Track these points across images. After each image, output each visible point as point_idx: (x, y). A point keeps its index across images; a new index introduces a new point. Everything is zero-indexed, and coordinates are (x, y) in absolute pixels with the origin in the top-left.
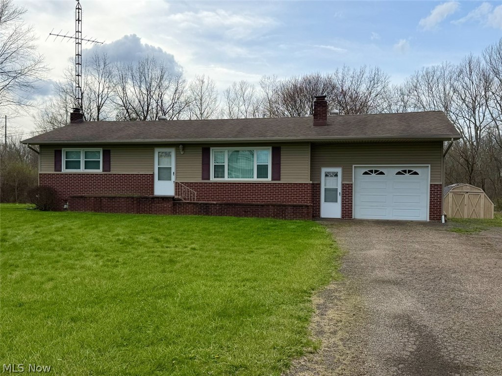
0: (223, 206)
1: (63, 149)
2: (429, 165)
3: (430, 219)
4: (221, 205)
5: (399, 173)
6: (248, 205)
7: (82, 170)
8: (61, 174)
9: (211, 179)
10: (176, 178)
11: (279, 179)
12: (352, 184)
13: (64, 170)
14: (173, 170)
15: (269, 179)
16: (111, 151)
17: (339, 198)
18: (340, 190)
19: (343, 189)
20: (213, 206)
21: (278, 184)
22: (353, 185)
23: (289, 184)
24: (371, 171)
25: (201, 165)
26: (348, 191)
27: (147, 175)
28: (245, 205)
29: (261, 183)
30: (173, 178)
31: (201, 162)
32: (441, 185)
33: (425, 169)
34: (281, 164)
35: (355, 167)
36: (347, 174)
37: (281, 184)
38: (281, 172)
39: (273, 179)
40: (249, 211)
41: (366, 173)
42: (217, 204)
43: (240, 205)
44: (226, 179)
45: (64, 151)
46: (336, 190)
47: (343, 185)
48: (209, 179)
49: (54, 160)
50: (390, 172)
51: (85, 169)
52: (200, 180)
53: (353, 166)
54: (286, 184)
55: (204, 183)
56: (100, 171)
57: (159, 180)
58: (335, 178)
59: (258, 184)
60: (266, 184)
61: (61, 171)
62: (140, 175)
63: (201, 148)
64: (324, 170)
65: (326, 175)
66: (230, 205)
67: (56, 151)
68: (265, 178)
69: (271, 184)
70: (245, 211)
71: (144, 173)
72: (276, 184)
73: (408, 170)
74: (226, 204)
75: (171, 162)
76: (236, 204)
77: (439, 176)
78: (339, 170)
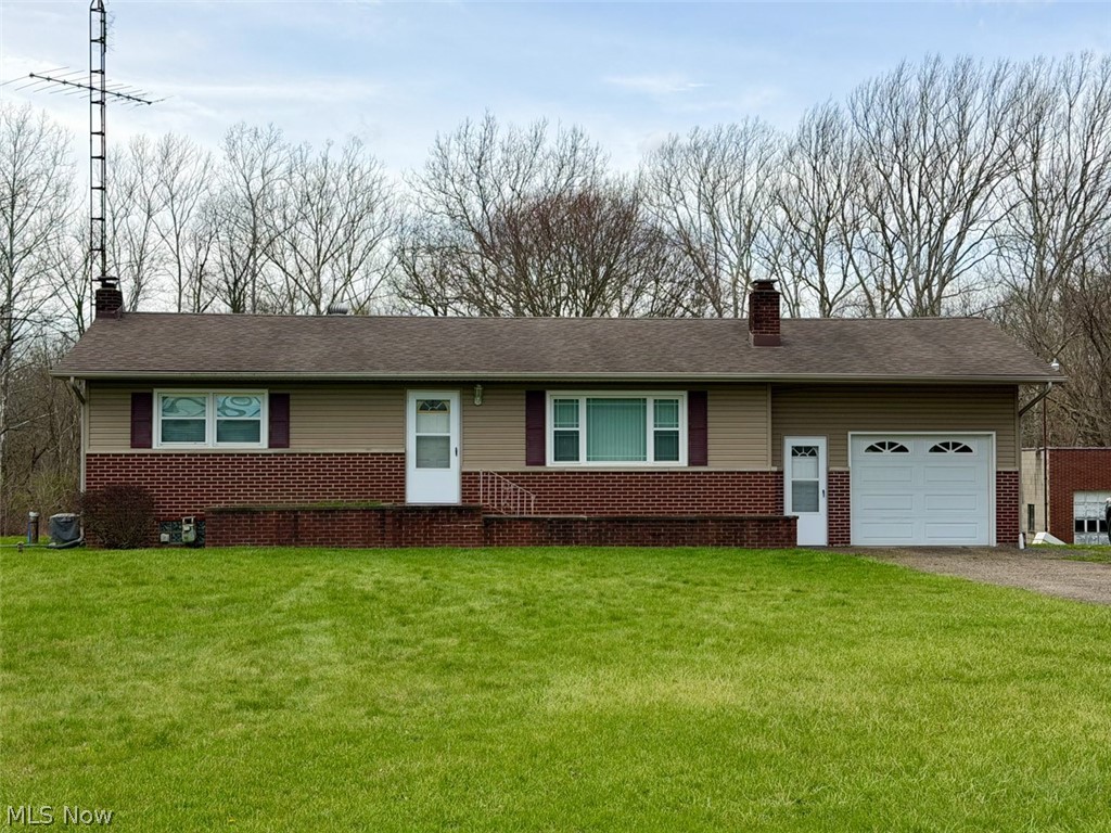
0: (604, 523)
1: (156, 391)
2: (994, 433)
3: (998, 542)
4: (598, 521)
5: (935, 449)
6: (660, 521)
7: (211, 443)
8: (151, 455)
9: (548, 464)
10: (463, 461)
11: (705, 463)
12: (848, 472)
13: (158, 445)
14: (455, 443)
15: (682, 462)
16: (291, 397)
17: (823, 502)
18: (823, 486)
19: (830, 483)
20: (579, 524)
21: (705, 473)
22: (851, 475)
23: (727, 473)
24: (882, 445)
25: (524, 430)
26: (839, 485)
27: (391, 454)
28: (654, 521)
29: (665, 473)
30: (455, 460)
31: (524, 424)
32: (1016, 473)
33: (984, 442)
34: (709, 430)
35: (852, 435)
36: (838, 452)
37: (711, 473)
38: (709, 447)
39: (691, 462)
40: (663, 534)
41: (872, 449)
42: (589, 520)
43: (643, 520)
44: (583, 463)
45: (157, 394)
46: (816, 484)
47: (830, 474)
48: (543, 463)
49: (129, 419)
50: (919, 445)
51: (218, 441)
52: (521, 467)
53: (850, 433)
54: (722, 473)
55: (533, 473)
56: (262, 445)
57: (417, 466)
58: (813, 459)
59: (659, 473)
60: (677, 473)
61: (150, 447)
62: (372, 454)
63: (524, 392)
64: (790, 442)
65: (794, 454)
66: (619, 522)
67: (134, 396)
68: (672, 459)
69: (688, 473)
70: (654, 535)
71: (383, 451)
72: (700, 473)
73: (953, 444)
74: (610, 520)
75: (451, 425)
76: (633, 520)
77: (1013, 454)
78: (820, 443)
